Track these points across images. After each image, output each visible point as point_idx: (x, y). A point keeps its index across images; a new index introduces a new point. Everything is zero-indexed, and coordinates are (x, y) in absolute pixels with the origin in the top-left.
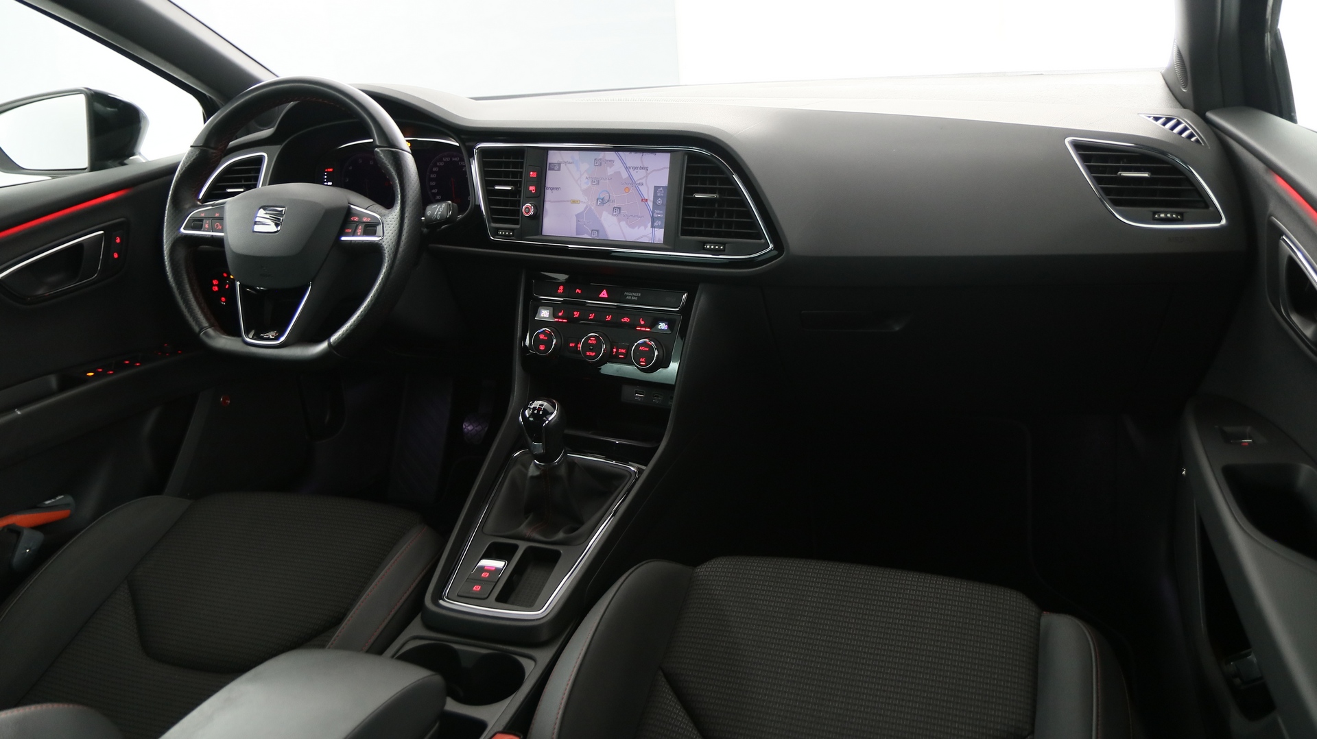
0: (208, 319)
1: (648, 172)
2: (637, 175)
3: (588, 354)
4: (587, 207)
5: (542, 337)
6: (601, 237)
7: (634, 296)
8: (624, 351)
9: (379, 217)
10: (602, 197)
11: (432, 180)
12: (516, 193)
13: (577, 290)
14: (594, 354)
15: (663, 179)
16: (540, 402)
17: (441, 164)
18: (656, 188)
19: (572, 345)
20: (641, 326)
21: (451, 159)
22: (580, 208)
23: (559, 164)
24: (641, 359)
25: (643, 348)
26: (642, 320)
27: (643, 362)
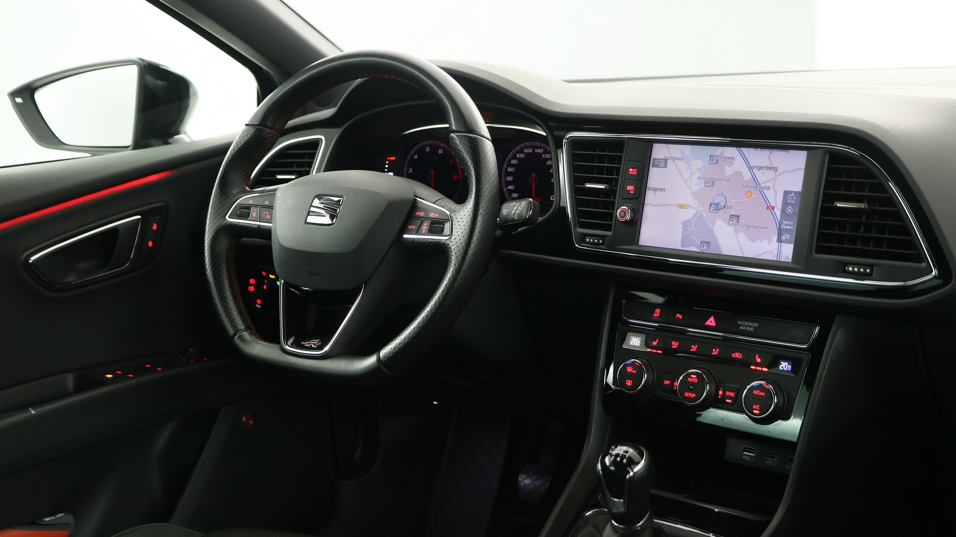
0: (244, 321)
1: (777, 173)
2: (763, 177)
3: (686, 394)
4: (697, 213)
5: (629, 369)
6: (713, 250)
7: (750, 326)
8: (732, 394)
9: (448, 213)
10: (716, 202)
11: (509, 174)
12: (610, 193)
13: (678, 315)
14: (694, 395)
15: (796, 183)
16: (625, 448)
17: (522, 156)
18: (786, 193)
19: (667, 382)
20: (757, 365)
21: (534, 151)
22: (688, 214)
23: (666, 160)
24: (754, 407)
25: (758, 392)
26: (758, 357)
27: (757, 410)
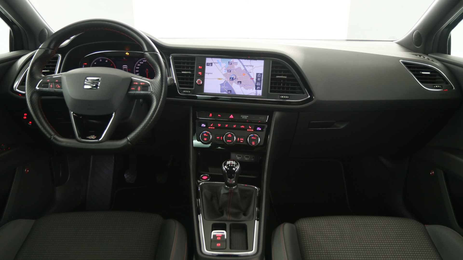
1: (253, 67)
2: (248, 69)
3: (228, 141)
4: (225, 81)
5: (205, 135)
6: (232, 93)
7: (245, 117)
8: (243, 139)
9: (149, 83)
10: (232, 77)
12: (192, 75)
13: (219, 115)
14: (230, 141)
15: (261, 70)
17: (142, 63)
18: (257, 74)
19: (218, 138)
20: (249, 129)
22: (222, 81)
23: (212, 64)
24: (253, 142)
25: (253, 138)
26: (250, 127)
27: (254, 143)
